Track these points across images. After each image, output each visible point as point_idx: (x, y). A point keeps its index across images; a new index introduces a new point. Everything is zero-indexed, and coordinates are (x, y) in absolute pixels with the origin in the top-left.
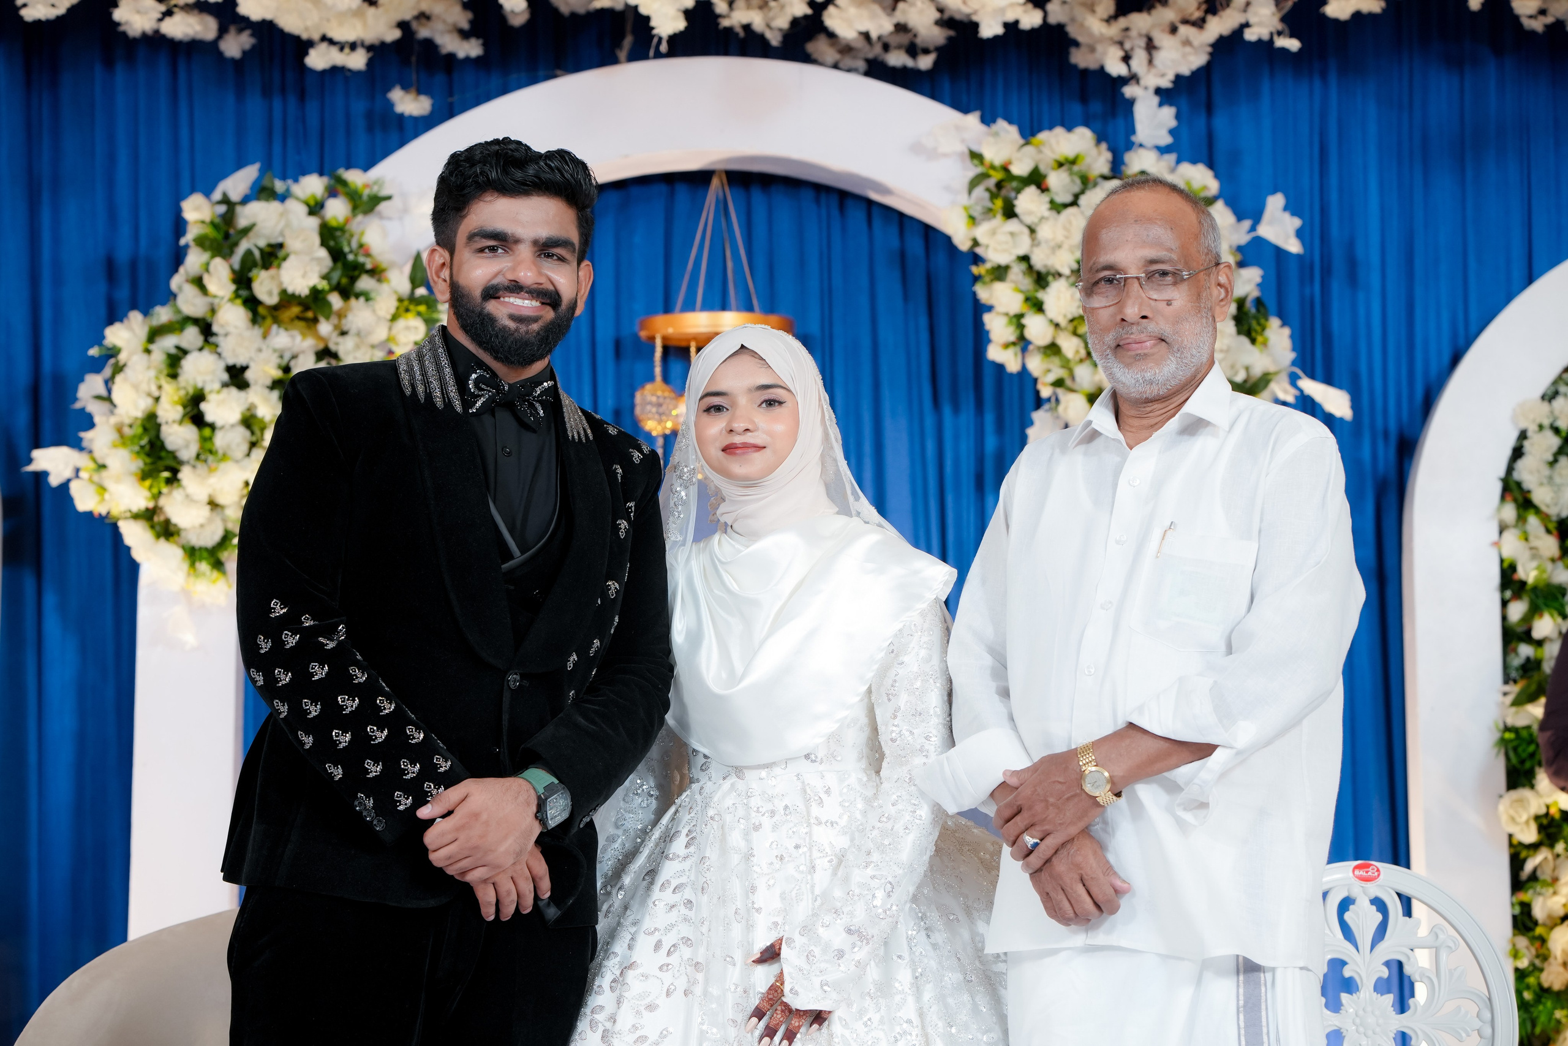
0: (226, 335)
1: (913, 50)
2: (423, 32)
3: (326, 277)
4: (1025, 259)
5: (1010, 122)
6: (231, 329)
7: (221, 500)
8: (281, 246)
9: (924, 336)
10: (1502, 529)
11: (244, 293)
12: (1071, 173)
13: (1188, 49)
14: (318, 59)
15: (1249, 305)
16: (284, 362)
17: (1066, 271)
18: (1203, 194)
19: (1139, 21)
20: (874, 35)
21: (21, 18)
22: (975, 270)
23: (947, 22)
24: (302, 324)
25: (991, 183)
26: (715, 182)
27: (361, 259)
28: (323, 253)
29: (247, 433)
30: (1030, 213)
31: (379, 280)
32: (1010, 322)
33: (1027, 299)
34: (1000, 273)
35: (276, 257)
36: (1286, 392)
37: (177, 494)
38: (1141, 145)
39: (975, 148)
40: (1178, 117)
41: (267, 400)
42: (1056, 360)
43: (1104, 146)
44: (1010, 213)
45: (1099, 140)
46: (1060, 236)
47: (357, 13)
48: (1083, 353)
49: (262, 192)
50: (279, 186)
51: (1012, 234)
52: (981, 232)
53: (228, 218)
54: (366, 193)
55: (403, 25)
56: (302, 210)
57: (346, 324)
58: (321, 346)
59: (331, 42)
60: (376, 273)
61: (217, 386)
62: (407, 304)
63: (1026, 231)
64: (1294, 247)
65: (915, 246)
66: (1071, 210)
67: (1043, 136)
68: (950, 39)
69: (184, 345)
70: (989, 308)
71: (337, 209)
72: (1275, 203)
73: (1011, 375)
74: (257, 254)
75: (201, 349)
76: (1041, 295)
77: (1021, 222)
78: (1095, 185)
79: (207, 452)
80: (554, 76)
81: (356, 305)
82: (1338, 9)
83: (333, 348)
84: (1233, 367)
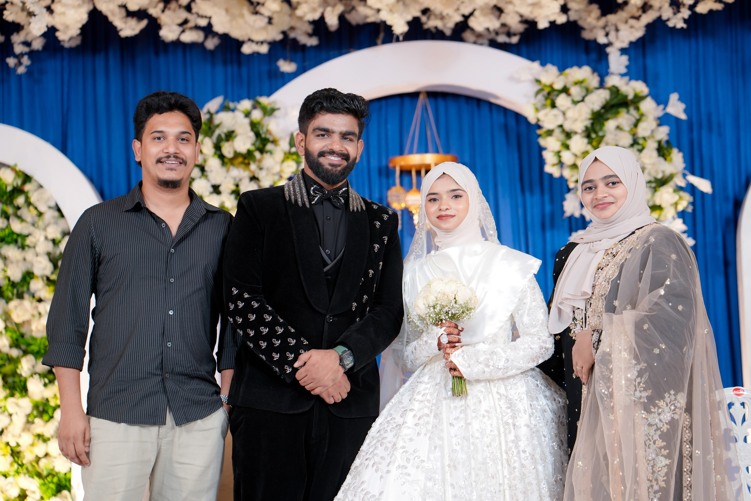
0: (211, 171)
1: (509, 34)
2: (292, 35)
3: (254, 144)
4: (561, 126)
5: (553, 64)
6: (213, 169)
8: (233, 132)
9: (516, 162)
11: (218, 153)
12: (581, 87)
13: (633, 30)
14: (247, 49)
15: (663, 144)
16: (236, 182)
17: (579, 131)
18: (641, 94)
19: (611, 18)
20: (491, 28)
21: (119, 36)
22: (539, 132)
23: (525, 21)
24: (243, 166)
25: (545, 93)
26: (421, 97)
27: (268, 136)
28: (252, 134)
30: (563, 106)
31: (276, 145)
32: (555, 155)
33: (562, 144)
34: (550, 133)
35: (231, 137)
36: (681, 182)
38: (612, 74)
39: (537, 77)
40: (630, 60)
41: (230, 199)
43: (596, 75)
44: (553, 106)
45: (594, 72)
46: (576, 116)
47: (264, 28)
49: (224, 108)
50: (231, 105)
51: (555, 116)
52: (541, 115)
53: (210, 120)
54: (269, 107)
55: (284, 33)
56: (242, 115)
57: (262, 165)
58: (251, 175)
59: (253, 41)
60: (274, 142)
61: (208, 194)
62: (288, 155)
63: (561, 114)
64: (683, 116)
65: (512, 122)
66: (581, 104)
67: (568, 71)
68: (526, 29)
70: (545, 149)
71: (257, 115)
72: (674, 97)
73: (556, 179)
74: (223, 136)
75: (200, 178)
76: (569, 142)
77: (559, 110)
78: (592, 92)
81: (266, 156)
82: (702, 9)
83: (256, 175)
84: (657, 171)
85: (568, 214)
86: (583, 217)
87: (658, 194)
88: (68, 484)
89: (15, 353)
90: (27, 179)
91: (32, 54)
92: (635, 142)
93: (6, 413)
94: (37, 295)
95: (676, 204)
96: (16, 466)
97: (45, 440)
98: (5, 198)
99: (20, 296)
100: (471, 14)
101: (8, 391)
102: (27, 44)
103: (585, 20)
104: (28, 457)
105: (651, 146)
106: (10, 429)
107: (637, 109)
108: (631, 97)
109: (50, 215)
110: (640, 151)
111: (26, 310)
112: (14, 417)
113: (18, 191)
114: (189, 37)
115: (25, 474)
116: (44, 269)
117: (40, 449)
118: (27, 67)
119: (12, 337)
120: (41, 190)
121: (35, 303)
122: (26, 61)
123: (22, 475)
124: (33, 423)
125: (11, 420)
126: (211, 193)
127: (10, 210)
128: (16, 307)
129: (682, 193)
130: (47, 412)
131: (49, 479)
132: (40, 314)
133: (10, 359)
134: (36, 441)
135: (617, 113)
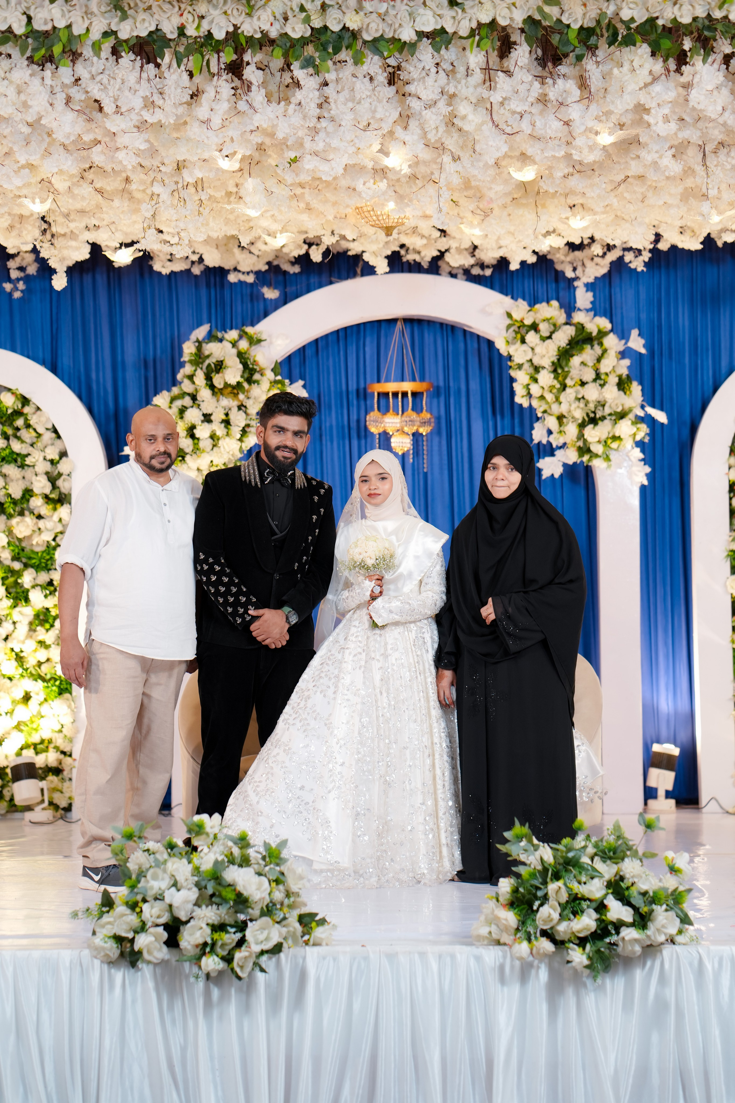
0: (203, 401)
1: (482, 266)
2: (275, 263)
3: (242, 377)
4: (531, 360)
5: (524, 299)
6: (205, 399)
7: (201, 468)
8: (222, 362)
9: (488, 386)
10: (730, 468)
11: (209, 383)
12: (549, 323)
13: (598, 267)
14: (232, 278)
15: (624, 376)
16: (225, 412)
17: (547, 366)
18: (605, 330)
22: (509, 363)
24: (232, 396)
25: (515, 328)
26: (399, 323)
27: (255, 367)
28: (241, 366)
29: (212, 441)
30: (532, 342)
31: (262, 375)
32: (524, 387)
33: (531, 377)
34: (520, 367)
35: (221, 368)
36: (640, 412)
37: (184, 466)
38: (579, 310)
39: (508, 310)
40: (594, 296)
41: (220, 428)
42: (543, 403)
43: (563, 310)
44: (523, 341)
45: (561, 306)
46: (544, 352)
48: (554, 400)
49: (212, 337)
50: (219, 335)
51: (525, 350)
52: (512, 348)
53: (199, 348)
54: (255, 336)
55: (269, 263)
56: (230, 345)
57: (250, 395)
58: (240, 404)
59: (239, 271)
60: (260, 371)
61: (200, 423)
62: (274, 383)
63: (530, 350)
64: (643, 351)
65: (484, 348)
66: (549, 341)
67: (537, 306)
68: (498, 261)
69: (185, 404)
70: (516, 381)
71: (244, 345)
72: (635, 333)
73: (525, 408)
74: (213, 366)
75: (192, 407)
76: (536, 376)
77: (528, 345)
78: (560, 327)
79: (196, 450)
80: (331, 283)
81: (254, 386)
82: (663, 246)
83: (244, 404)
84: (617, 405)
85: (536, 441)
86: (550, 444)
87: (618, 426)
88: (68, 686)
89: (17, 566)
90: (25, 401)
91: (27, 279)
92: (598, 376)
93: (11, 622)
94: (36, 512)
95: (634, 435)
96: (20, 670)
97: (47, 647)
98: (4, 419)
99: (21, 514)
100: (446, 251)
101: (12, 601)
102: (21, 269)
103: (554, 254)
104: (31, 662)
105: (613, 380)
106: (14, 635)
107: (601, 344)
108: (594, 334)
109: (48, 436)
110: (602, 386)
111: (28, 526)
112: (17, 625)
113: (18, 413)
114: (178, 267)
115: (29, 677)
116: (43, 488)
117: (42, 655)
118: (22, 291)
119: (13, 551)
120: (39, 412)
121: (35, 520)
122: (21, 285)
123: (26, 678)
124: (35, 631)
125: (15, 628)
126: (203, 422)
127: (10, 431)
128: (18, 523)
129: (639, 426)
130: (47, 621)
131: (52, 682)
132: (39, 529)
133: (12, 572)
134: (39, 648)
135: (582, 349)
